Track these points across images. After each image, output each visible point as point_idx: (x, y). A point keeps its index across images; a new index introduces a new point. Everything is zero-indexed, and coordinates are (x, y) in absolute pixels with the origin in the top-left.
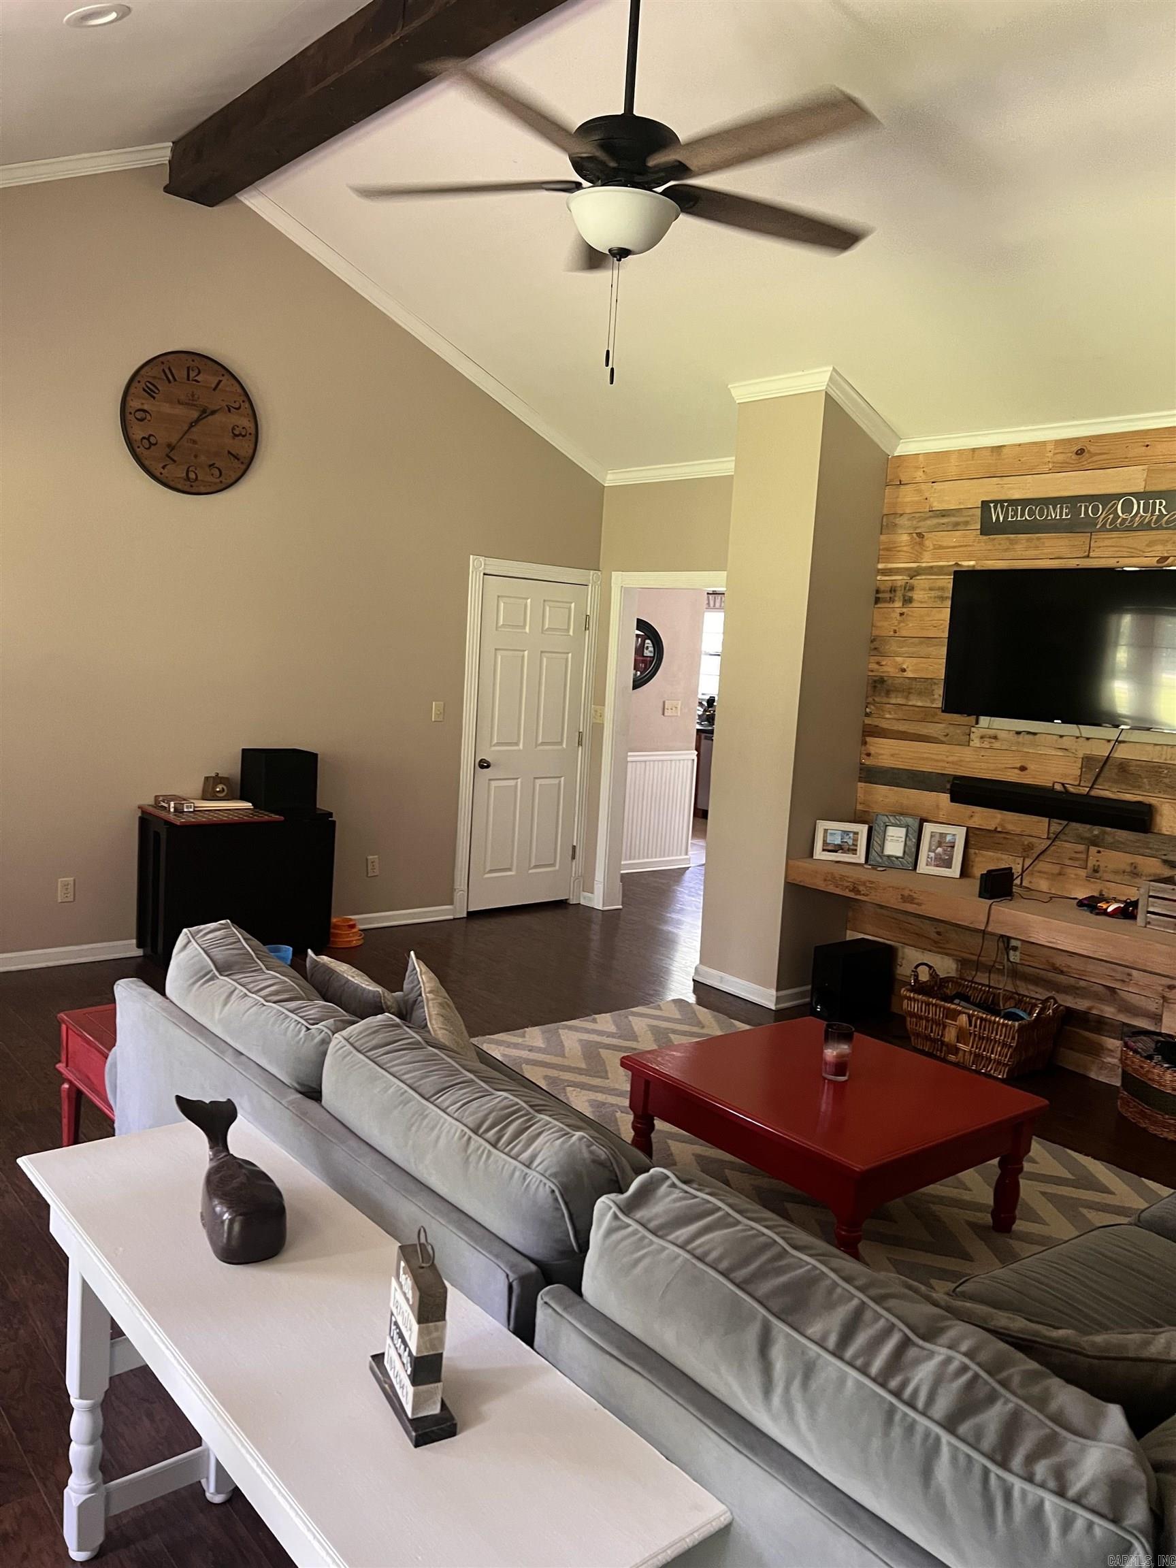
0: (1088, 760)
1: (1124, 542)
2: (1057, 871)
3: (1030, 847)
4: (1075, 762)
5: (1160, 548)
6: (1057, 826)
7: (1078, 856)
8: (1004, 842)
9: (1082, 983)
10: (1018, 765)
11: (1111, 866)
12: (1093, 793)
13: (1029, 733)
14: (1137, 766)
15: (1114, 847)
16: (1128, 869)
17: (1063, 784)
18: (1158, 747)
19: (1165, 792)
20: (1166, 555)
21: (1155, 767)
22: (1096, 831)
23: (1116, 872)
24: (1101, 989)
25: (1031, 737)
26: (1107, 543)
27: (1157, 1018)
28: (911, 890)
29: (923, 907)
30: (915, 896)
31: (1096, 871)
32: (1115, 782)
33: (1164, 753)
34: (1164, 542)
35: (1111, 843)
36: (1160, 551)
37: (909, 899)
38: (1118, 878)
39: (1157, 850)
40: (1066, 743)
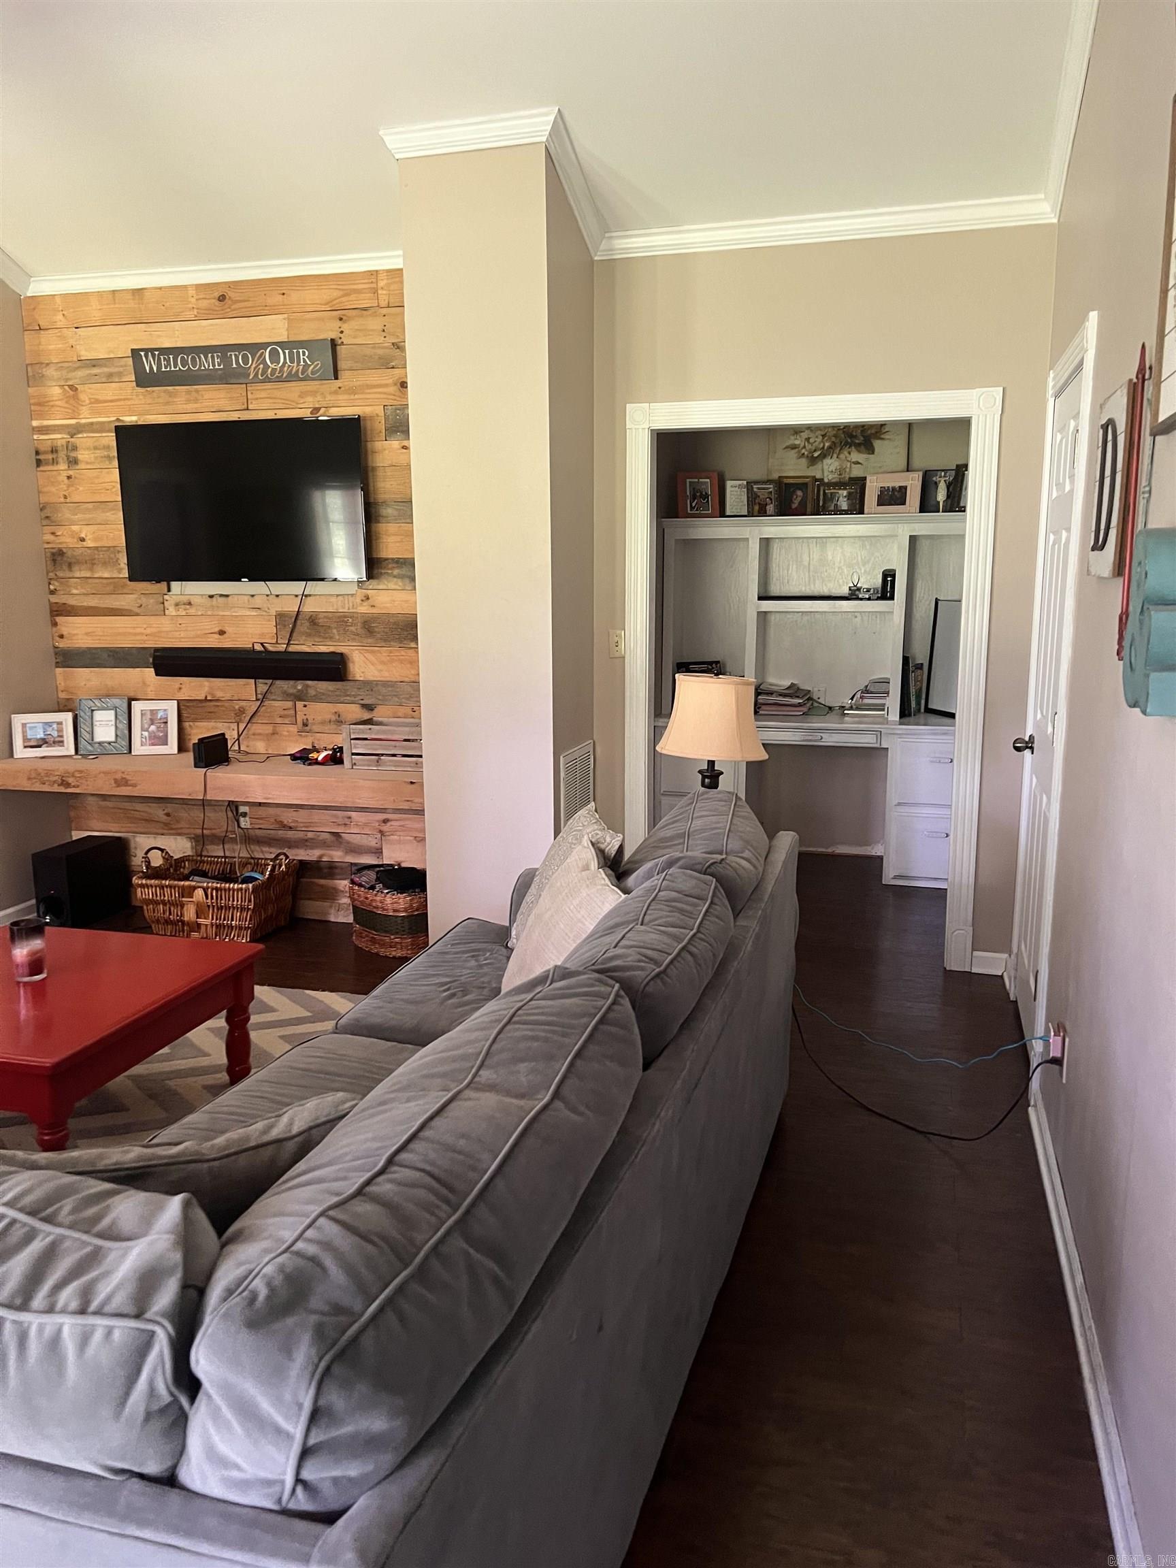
0: (280, 617)
1: (277, 394)
2: (271, 731)
3: (242, 711)
4: (269, 621)
5: (310, 399)
6: (263, 686)
7: (286, 712)
8: (216, 710)
9: (310, 835)
10: (217, 630)
11: (319, 718)
12: (292, 648)
13: (221, 595)
14: (325, 617)
15: (318, 698)
16: (334, 718)
17: (262, 644)
18: (340, 597)
19: (354, 640)
20: (317, 406)
21: (339, 617)
22: (300, 685)
23: (323, 723)
24: (327, 836)
25: (223, 599)
26: (263, 394)
27: (378, 852)
28: (123, 773)
29: (138, 787)
30: (128, 777)
31: (305, 725)
32: (309, 635)
33: (346, 602)
34: (314, 393)
35: (314, 696)
36: (311, 402)
37: (123, 782)
38: (326, 728)
39: (355, 696)
40: (258, 601)
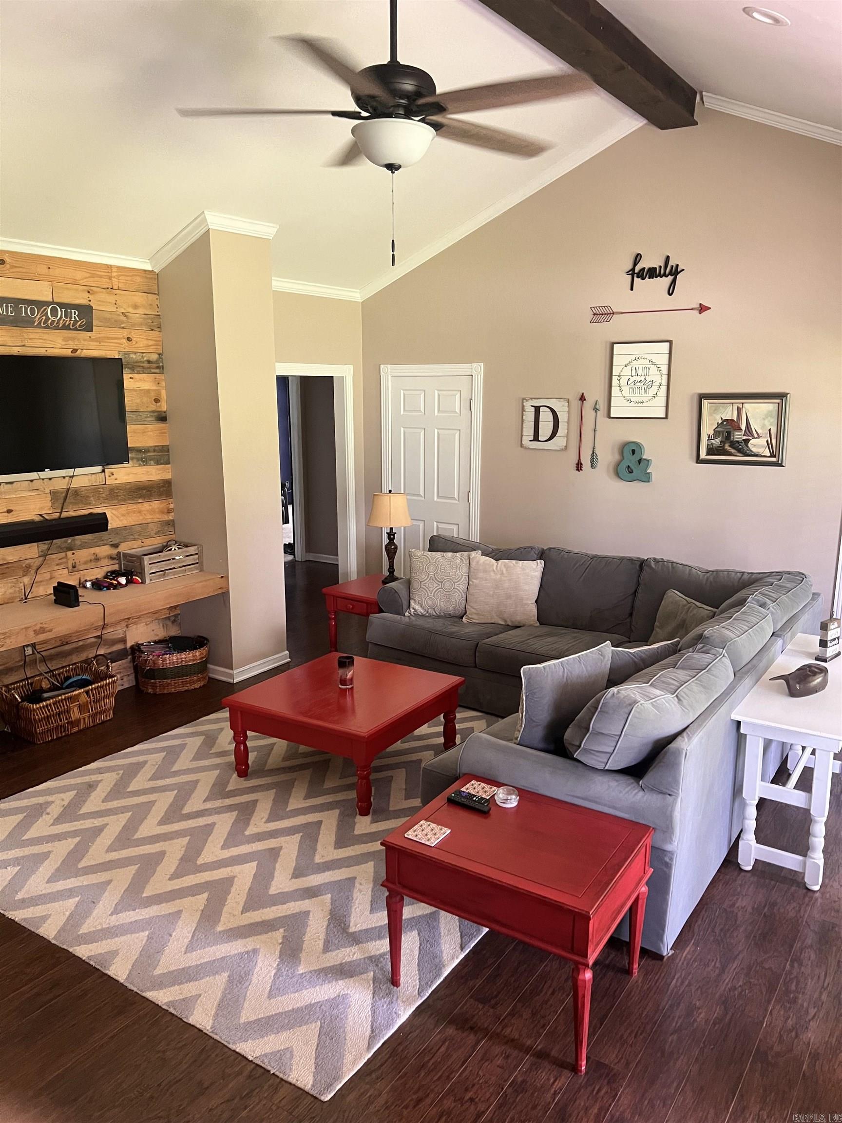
0: (54, 494)
1: (46, 337)
2: (49, 577)
3: (29, 567)
4: (46, 497)
5: (70, 342)
6: (44, 546)
7: (61, 561)
8: (7, 570)
9: (81, 643)
10: (5, 510)
11: (83, 560)
12: (64, 515)
13: (7, 483)
14: (86, 490)
15: (83, 546)
16: (93, 557)
17: (40, 515)
18: (94, 476)
19: (104, 502)
20: (75, 348)
21: (94, 489)
22: (69, 540)
23: (86, 563)
24: (93, 640)
25: (9, 486)
26: (37, 336)
31: (74, 567)
32: (75, 504)
33: (98, 479)
34: (73, 339)
35: (80, 545)
36: (72, 345)
38: (88, 566)
39: (107, 540)
40: (36, 484)
